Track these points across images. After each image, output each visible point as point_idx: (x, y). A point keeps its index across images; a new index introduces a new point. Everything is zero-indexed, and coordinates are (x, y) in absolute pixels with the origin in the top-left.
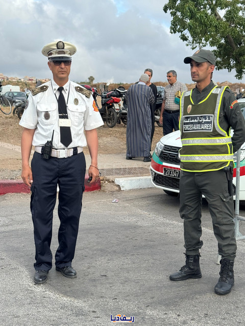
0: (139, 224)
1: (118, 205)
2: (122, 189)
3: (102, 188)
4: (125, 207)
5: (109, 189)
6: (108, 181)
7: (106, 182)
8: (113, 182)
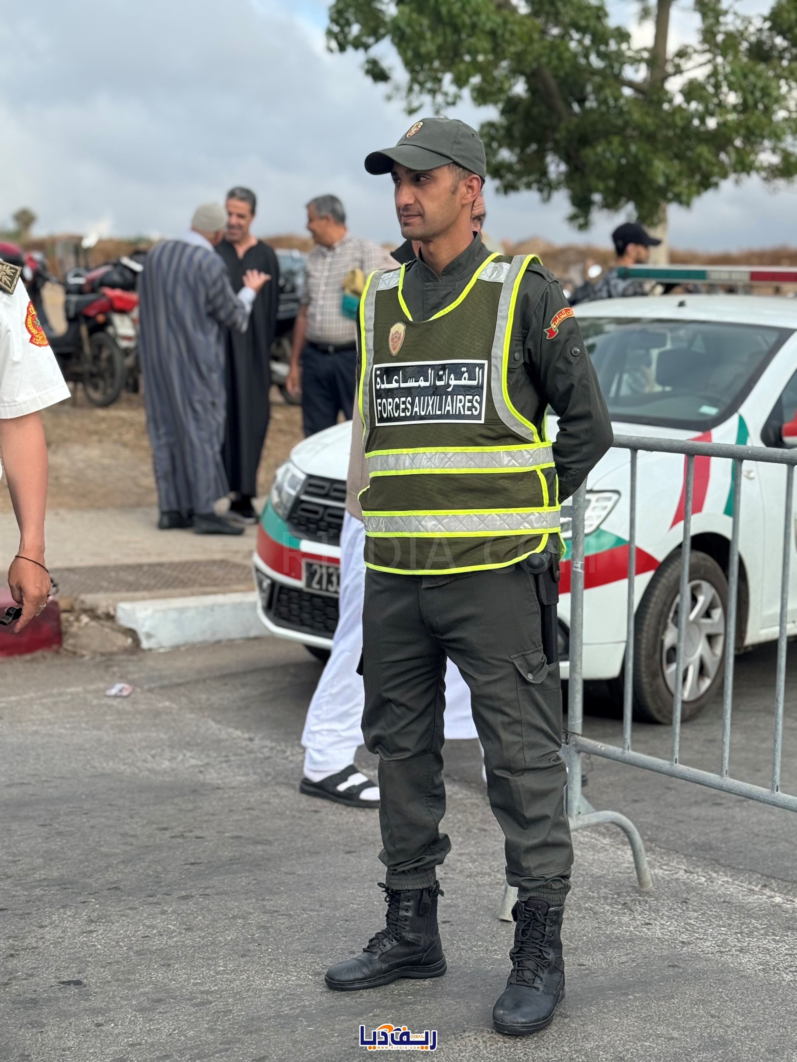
0: (212, 776)
1: (128, 707)
2: (145, 644)
3: (68, 643)
4: (157, 714)
5: (96, 644)
6: (92, 612)
7: (85, 619)
8: (110, 617)
